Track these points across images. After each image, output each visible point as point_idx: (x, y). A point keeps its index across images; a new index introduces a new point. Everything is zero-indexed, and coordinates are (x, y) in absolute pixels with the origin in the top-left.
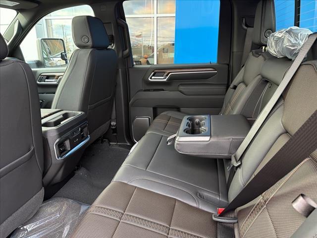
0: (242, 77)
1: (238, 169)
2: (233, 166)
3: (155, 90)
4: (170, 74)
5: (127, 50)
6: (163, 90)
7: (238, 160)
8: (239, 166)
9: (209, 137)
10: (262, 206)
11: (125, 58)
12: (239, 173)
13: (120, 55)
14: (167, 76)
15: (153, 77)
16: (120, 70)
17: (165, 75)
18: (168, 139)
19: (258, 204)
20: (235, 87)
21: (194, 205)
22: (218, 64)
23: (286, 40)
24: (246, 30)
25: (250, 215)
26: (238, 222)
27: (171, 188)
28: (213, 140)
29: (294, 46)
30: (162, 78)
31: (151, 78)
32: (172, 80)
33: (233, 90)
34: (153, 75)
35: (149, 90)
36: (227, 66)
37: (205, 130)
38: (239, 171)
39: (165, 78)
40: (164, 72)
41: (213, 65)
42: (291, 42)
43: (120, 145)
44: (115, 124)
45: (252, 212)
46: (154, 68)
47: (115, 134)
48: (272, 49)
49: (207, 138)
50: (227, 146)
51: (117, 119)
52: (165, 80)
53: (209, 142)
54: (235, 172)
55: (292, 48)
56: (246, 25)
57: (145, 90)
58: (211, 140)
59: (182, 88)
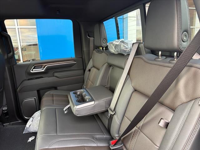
0: (92, 65)
1: (114, 115)
2: (111, 115)
3: (37, 78)
4: (46, 66)
5: (11, 53)
6: (42, 77)
7: (113, 110)
8: (114, 114)
9: (94, 102)
10: (138, 131)
11: (9, 59)
12: (116, 118)
13: (6, 57)
14: (44, 67)
15: (34, 70)
16: (6, 67)
17: (43, 67)
18: (64, 110)
19: (135, 131)
20: (90, 70)
21: (95, 145)
22: (76, 58)
23: (122, 46)
24: (89, 39)
25: (132, 138)
26: (124, 145)
27: (78, 140)
28: (96, 102)
29: (127, 49)
30: (41, 69)
31: (32, 71)
32: (48, 70)
33: (89, 72)
34: (34, 68)
35: (32, 79)
36: (81, 59)
37: (89, 98)
38: (115, 117)
39: (43, 69)
40: (42, 66)
41: (73, 59)
42: (125, 47)
43: (13, 124)
44: (6, 108)
45: (133, 136)
46: (34, 64)
47: (8, 117)
48: (112, 50)
49: (93, 103)
50: (104, 104)
51: (7, 105)
52: (43, 70)
53: (94, 105)
54: (112, 118)
55: (126, 50)
56: (89, 36)
57: (28, 80)
58: (95, 103)
59: (56, 74)
